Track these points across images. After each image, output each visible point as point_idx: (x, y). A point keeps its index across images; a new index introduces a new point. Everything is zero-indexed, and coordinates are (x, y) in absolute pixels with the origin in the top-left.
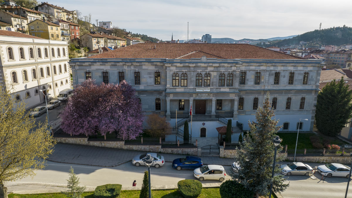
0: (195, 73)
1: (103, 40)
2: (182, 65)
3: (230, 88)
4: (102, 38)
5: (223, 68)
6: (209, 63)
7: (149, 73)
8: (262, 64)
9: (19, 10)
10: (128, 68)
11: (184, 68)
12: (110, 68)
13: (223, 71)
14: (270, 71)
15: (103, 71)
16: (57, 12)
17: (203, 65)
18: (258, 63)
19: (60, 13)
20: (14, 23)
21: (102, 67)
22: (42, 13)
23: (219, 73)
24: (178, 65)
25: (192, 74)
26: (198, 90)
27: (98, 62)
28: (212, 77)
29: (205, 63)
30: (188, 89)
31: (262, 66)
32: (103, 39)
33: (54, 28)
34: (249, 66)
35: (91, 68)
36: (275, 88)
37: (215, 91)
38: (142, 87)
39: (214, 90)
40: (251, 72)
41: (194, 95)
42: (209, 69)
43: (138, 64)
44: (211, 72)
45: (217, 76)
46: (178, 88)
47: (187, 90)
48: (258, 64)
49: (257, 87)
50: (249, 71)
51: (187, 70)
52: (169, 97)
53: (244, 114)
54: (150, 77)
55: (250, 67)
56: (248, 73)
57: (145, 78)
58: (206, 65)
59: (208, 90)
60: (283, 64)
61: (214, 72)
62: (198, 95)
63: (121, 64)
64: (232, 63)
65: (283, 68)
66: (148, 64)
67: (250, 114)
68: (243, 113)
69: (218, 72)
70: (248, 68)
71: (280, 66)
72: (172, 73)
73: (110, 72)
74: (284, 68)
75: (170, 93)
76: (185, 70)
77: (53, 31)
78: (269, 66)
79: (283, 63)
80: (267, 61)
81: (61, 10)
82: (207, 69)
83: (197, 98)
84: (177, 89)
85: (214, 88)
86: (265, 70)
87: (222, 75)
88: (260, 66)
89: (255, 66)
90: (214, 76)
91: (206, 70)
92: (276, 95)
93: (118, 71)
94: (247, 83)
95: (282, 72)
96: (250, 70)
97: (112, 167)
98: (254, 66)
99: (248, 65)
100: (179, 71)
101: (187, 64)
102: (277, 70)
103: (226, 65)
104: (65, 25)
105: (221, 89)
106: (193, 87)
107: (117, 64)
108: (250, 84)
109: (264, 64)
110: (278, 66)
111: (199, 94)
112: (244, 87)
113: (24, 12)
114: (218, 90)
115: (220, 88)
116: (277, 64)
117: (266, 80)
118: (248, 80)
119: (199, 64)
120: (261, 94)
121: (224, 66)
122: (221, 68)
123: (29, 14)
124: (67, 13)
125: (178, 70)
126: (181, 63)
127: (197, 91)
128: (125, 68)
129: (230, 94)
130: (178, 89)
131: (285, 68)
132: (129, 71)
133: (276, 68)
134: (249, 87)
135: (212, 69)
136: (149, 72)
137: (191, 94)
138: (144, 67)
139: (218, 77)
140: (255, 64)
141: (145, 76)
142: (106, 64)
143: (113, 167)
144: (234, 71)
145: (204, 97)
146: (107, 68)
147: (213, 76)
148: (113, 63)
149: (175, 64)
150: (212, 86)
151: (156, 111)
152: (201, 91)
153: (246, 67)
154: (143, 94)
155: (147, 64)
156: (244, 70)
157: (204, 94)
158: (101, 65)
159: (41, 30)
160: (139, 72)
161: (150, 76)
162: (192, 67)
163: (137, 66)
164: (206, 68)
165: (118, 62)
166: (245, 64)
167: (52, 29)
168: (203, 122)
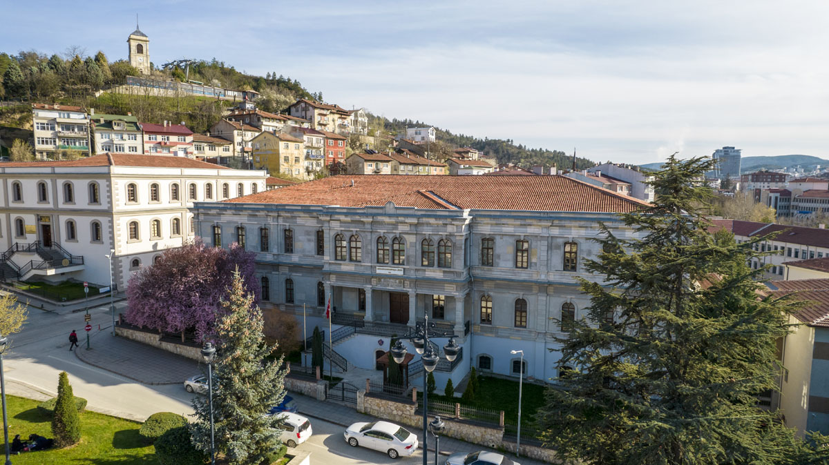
0: (375, 237)
1: (389, 167)
2: (348, 219)
3: (444, 272)
4: (388, 161)
5: (428, 228)
6: (398, 216)
7: (308, 233)
8: (528, 221)
9: (252, 116)
10: (273, 221)
11: (353, 225)
12: (248, 220)
13: (429, 233)
14: (550, 239)
15: (237, 224)
16: (320, 114)
17: (387, 219)
18: (517, 219)
19: (325, 115)
20: (238, 139)
21: (236, 218)
22: (289, 119)
23: (420, 238)
24: (342, 218)
25: (369, 238)
26: (380, 271)
27: (230, 209)
28: (407, 246)
29: (390, 216)
30: (362, 268)
31: (530, 225)
32: (390, 165)
33: (292, 145)
34: (500, 224)
35: (220, 219)
36: (564, 281)
37: (412, 275)
38: (295, 258)
39: (412, 272)
40: (505, 238)
41: (374, 281)
42: (401, 228)
43: (289, 215)
44: (405, 236)
45: (418, 243)
46: (344, 265)
47: (361, 270)
48: (518, 222)
49: (522, 275)
50: (499, 237)
51: (358, 230)
52: (329, 280)
53: (494, 335)
54: (309, 240)
55: (503, 228)
56: (498, 240)
57: (300, 241)
58: (393, 220)
59: (398, 272)
60: (582, 223)
61: (411, 236)
62: (380, 280)
63: (262, 213)
64: (445, 217)
65: (584, 231)
66: (304, 215)
67: (508, 337)
68: (491, 332)
69: (418, 236)
70: (497, 229)
71: (575, 227)
72: (333, 233)
73: (247, 227)
74: (587, 232)
75: (330, 273)
76: (355, 229)
77: (289, 151)
78: (548, 228)
79: (580, 221)
80: (542, 215)
81: (328, 110)
82: (397, 229)
83: (379, 287)
84: (342, 267)
85: (412, 269)
86: (537, 236)
87: (426, 241)
88: (525, 225)
89: (515, 226)
90: (411, 243)
91: (394, 231)
92: (569, 297)
93: (259, 226)
94: (498, 264)
95: (582, 241)
96: (503, 235)
97: (150, 384)
98: (512, 225)
99: (495, 222)
100: (345, 231)
101: (357, 218)
102: (569, 236)
103: (432, 221)
104: (314, 138)
105: (427, 273)
106: (370, 264)
107: (257, 214)
108: (504, 267)
109: (534, 222)
110: (571, 227)
111: (382, 280)
112: (490, 272)
113: (259, 120)
114: (420, 275)
115: (425, 271)
116: (567, 223)
117: (542, 258)
118: (499, 257)
119: (380, 218)
120: (532, 290)
121: (428, 224)
122: (425, 228)
123: (265, 123)
124: (341, 115)
125: (343, 229)
126: (346, 214)
127: (378, 272)
128: (270, 221)
129: (446, 285)
130: (345, 267)
131: (589, 232)
132: (275, 227)
133: (565, 231)
134: (503, 274)
135: (406, 228)
136: (307, 231)
137: (368, 278)
138: (299, 221)
139: (419, 247)
140: (511, 221)
141: (300, 238)
142: (241, 213)
143: (152, 384)
144: (451, 235)
145: (392, 286)
146: (242, 219)
147: (408, 243)
148: (250, 212)
149: (337, 217)
150: (408, 264)
151: (318, 307)
152: (386, 272)
153: (492, 228)
154: (296, 272)
155: (302, 214)
156: (488, 233)
157: (392, 280)
158: (234, 214)
159: (269, 150)
160: (290, 231)
161: (309, 237)
162: (368, 223)
163: (287, 217)
164: (395, 225)
165: (258, 210)
166: (489, 219)
167: (287, 147)
168: (380, 338)
